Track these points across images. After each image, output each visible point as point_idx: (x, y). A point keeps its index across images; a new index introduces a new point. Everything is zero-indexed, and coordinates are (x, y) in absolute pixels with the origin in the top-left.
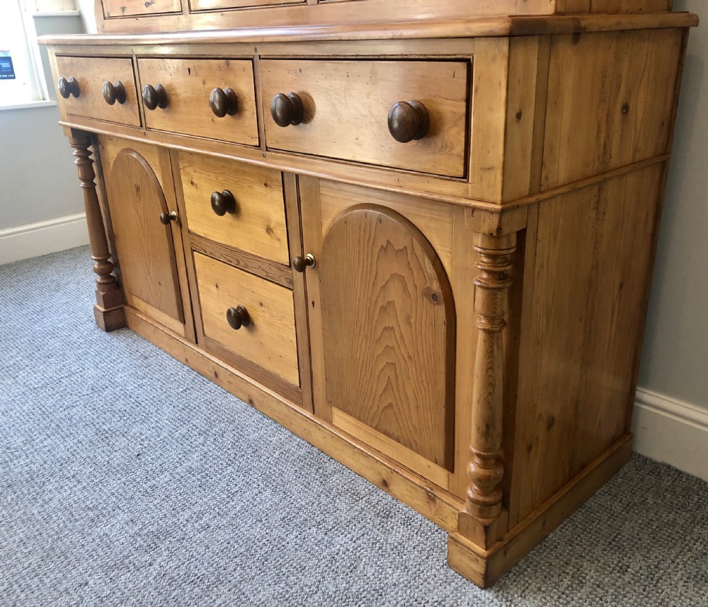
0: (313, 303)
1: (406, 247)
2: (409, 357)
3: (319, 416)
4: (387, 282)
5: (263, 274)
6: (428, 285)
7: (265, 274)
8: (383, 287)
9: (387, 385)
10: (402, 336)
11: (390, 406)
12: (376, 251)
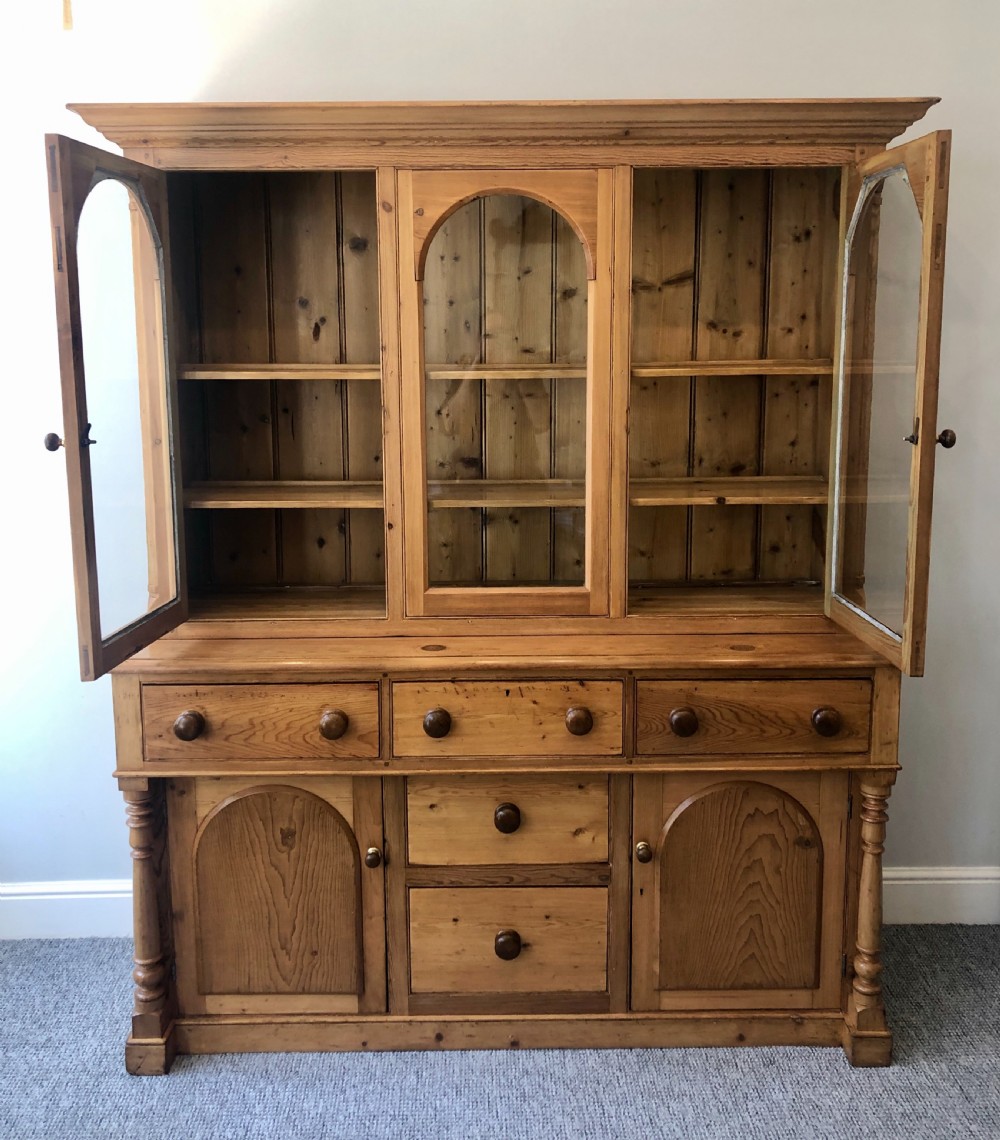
0: (641, 891)
1: (777, 810)
2: (778, 902)
3: (638, 1011)
4: (754, 844)
5: (561, 881)
6: (801, 834)
7: (562, 880)
8: (749, 850)
9: (748, 939)
10: (769, 886)
11: (753, 956)
12: (741, 820)
